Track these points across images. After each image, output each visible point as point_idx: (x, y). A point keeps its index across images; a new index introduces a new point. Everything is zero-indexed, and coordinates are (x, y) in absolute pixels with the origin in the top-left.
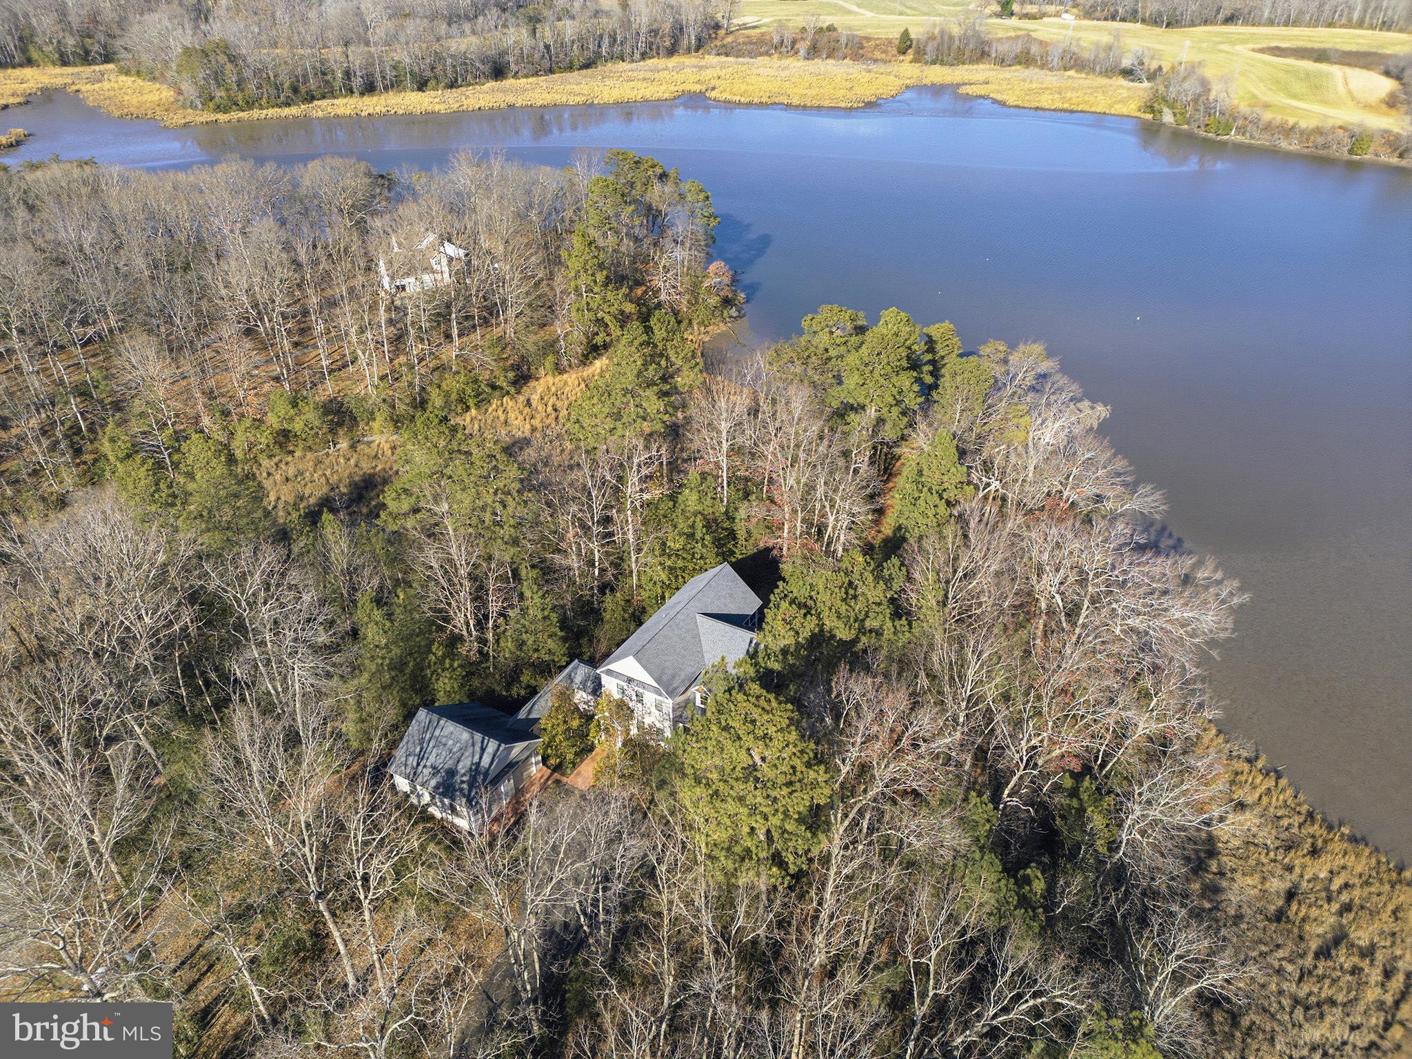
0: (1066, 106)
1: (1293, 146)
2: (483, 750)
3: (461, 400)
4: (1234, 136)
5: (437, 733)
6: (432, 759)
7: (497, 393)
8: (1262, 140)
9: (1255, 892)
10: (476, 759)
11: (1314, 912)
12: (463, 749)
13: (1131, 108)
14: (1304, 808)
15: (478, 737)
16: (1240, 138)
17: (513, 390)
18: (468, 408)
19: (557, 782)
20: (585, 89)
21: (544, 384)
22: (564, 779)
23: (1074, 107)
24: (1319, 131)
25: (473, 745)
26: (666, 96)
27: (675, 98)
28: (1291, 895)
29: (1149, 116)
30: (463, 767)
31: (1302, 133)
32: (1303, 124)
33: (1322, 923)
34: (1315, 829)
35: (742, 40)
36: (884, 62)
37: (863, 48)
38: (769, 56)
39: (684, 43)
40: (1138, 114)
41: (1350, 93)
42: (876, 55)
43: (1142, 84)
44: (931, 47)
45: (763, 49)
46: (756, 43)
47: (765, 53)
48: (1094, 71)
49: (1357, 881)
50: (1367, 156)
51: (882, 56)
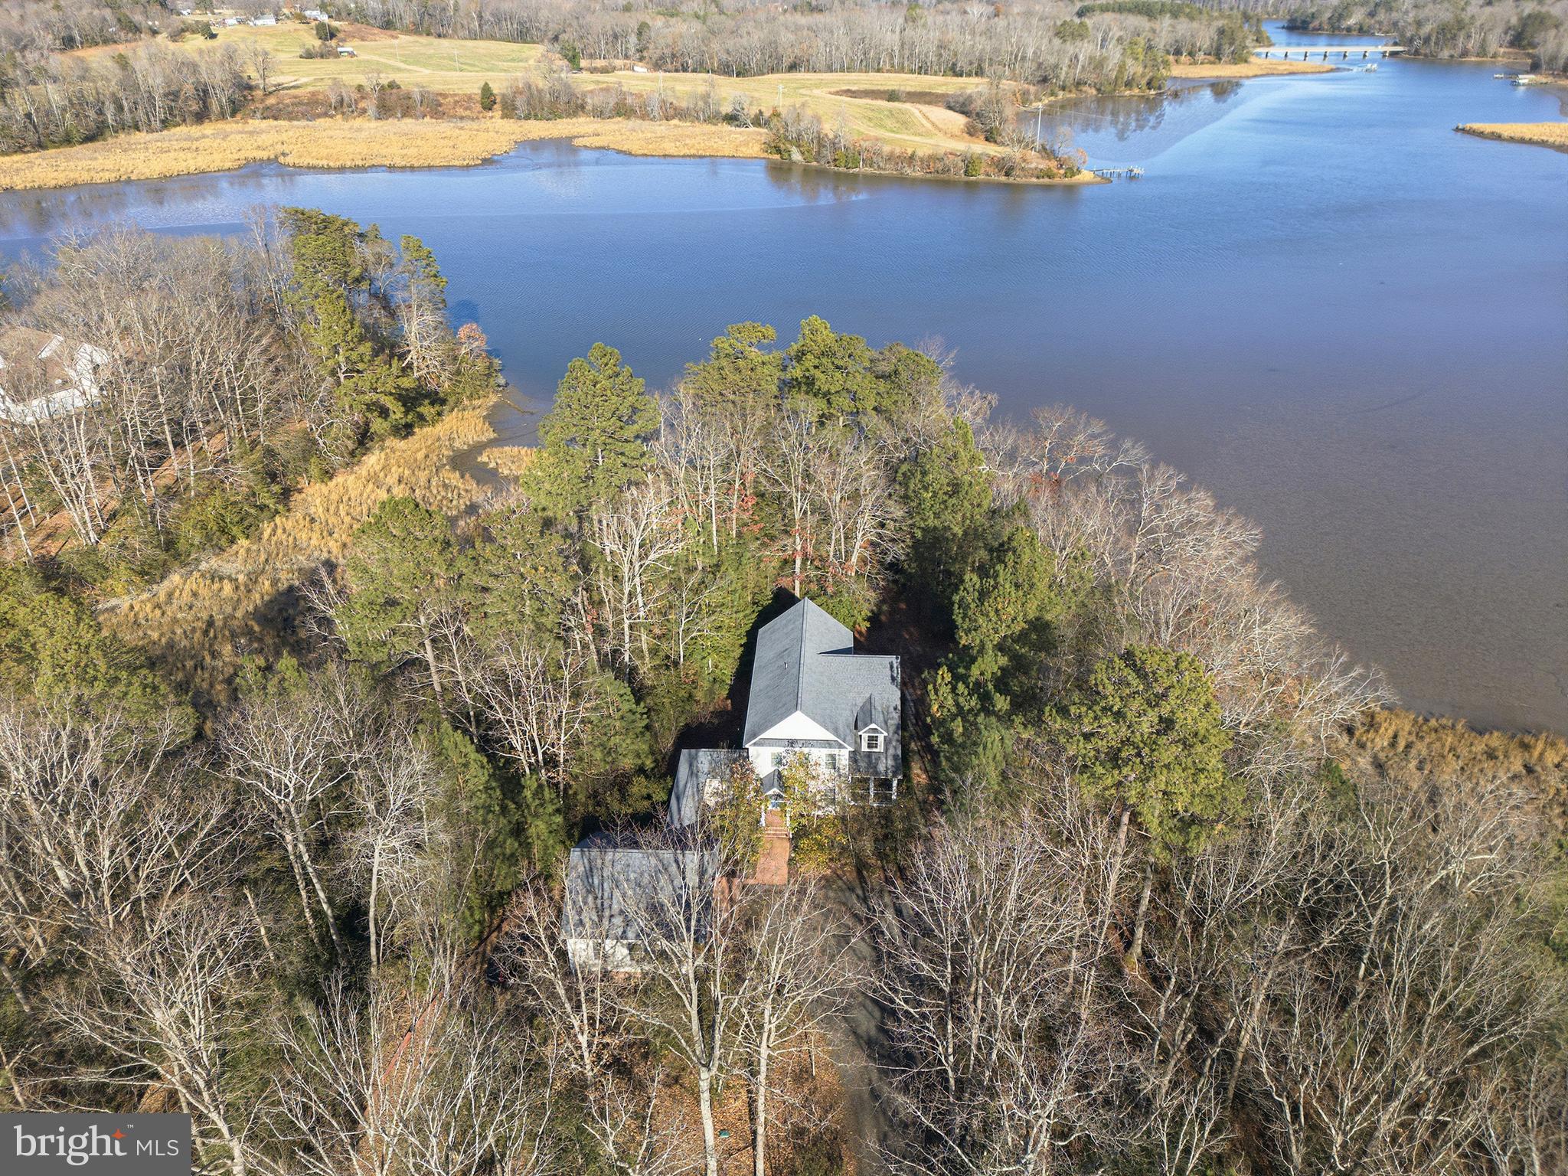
0: (693, 152)
1: (917, 173)
2: (681, 869)
3: (223, 531)
4: (863, 169)
5: (607, 867)
7: (266, 513)
8: (889, 170)
10: (679, 882)
13: (755, 150)
15: (668, 856)
16: (868, 170)
17: (280, 507)
18: (233, 541)
19: (746, 887)
20: (109, 164)
21: (314, 495)
22: (751, 882)
23: (701, 153)
24: (933, 158)
25: (665, 864)
26: (228, 165)
27: (240, 167)
29: (777, 157)
30: (666, 894)
31: (922, 160)
32: (920, 153)
35: (287, 101)
36: (473, 119)
37: (440, 105)
38: (332, 117)
39: (215, 106)
40: (765, 155)
41: (933, 124)
42: (461, 112)
43: (752, 129)
44: (520, 102)
45: (320, 110)
46: (308, 104)
47: (326, 115)
48: (698, 118)
49: (1413, 738)
50: (982, 177)
51: (468, 113)
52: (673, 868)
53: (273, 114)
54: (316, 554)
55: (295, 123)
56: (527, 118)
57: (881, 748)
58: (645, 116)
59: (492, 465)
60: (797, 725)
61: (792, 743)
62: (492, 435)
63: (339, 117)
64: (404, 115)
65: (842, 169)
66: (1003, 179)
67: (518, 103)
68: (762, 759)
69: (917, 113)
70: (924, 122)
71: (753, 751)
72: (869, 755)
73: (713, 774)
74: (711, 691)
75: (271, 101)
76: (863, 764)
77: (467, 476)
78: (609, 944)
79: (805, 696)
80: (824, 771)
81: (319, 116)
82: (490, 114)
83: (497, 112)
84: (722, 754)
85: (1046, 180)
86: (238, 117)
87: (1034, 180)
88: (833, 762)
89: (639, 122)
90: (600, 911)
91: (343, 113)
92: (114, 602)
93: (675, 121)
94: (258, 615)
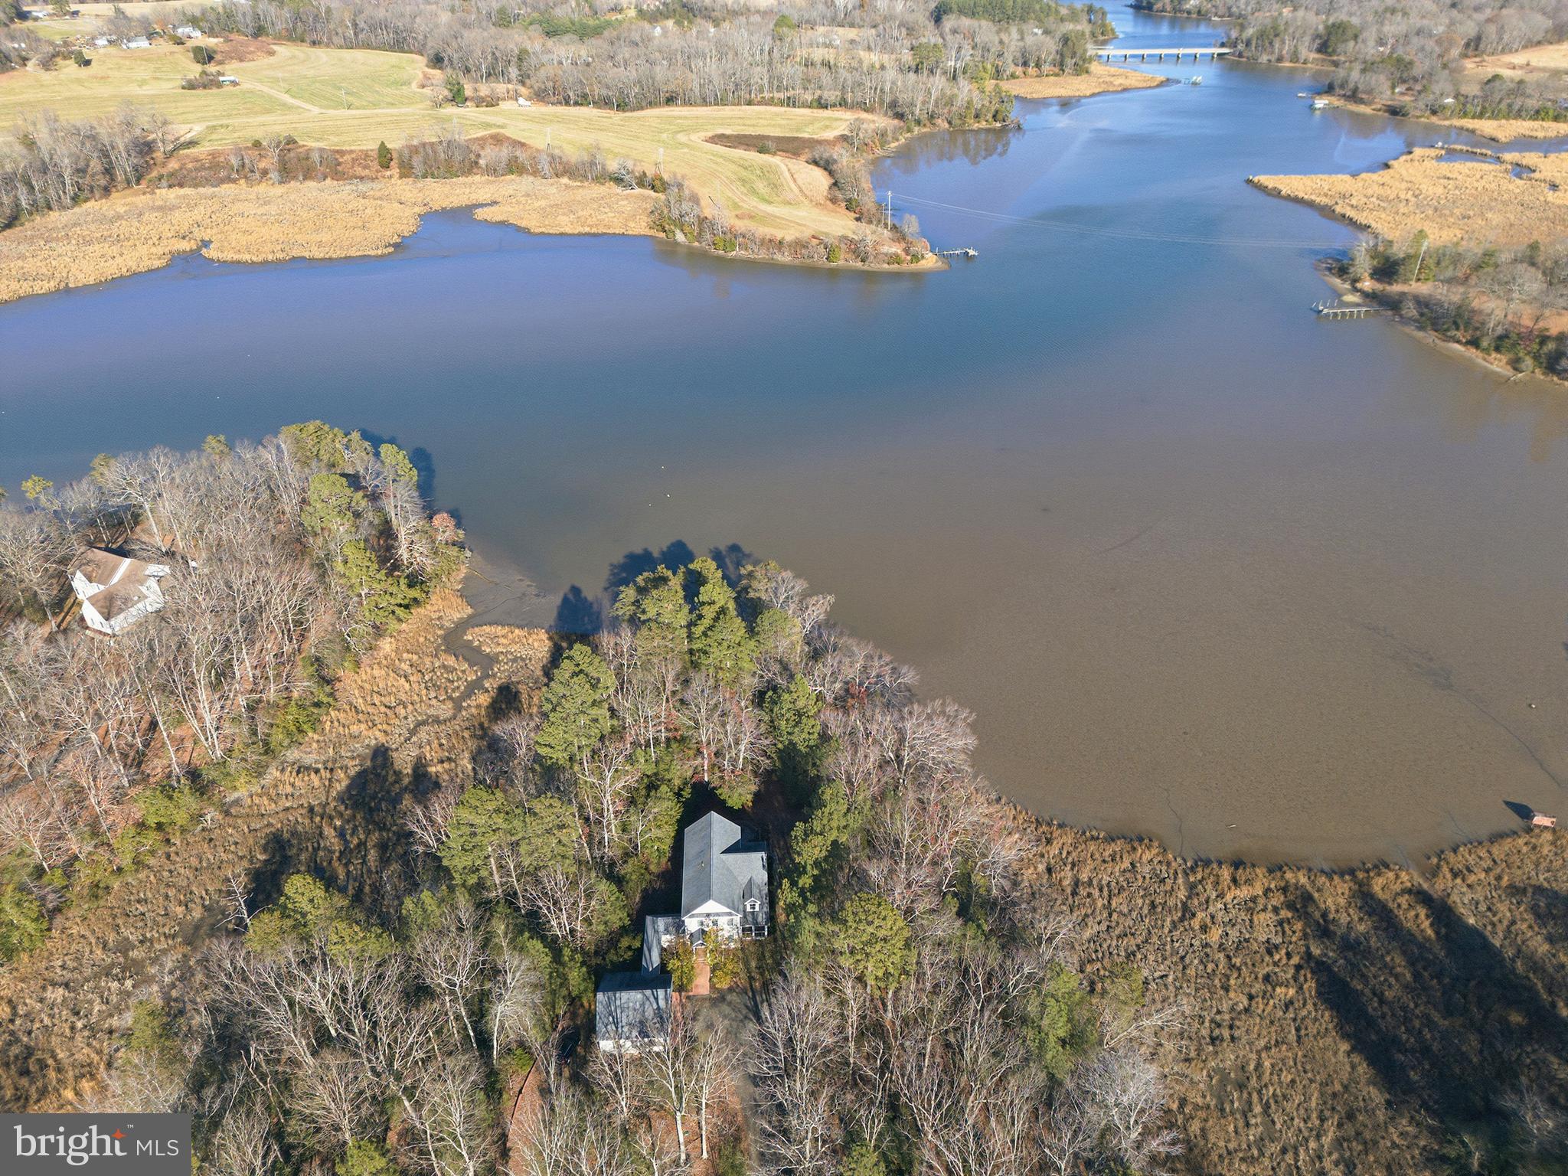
2: (656, 999)
3: (299, 730)
4: (739, 253)
5: (618, 1003)
6: (624, 1021)
7: (323, 709)
9: (1035, 876)
10: (655, 1006)
11: (1063, 874)
12: (643, 1005)
13: (642, 225)
14: (1033, 819)
15: (648, 992)
16: (744, 254)
17: (331, 700)
19: (688, 998)
22: (691, 994)
24: (800, 244)
25: (648, 999)
26: (156, 262)
27: (170, 266)
28: (1049, 870)
29: (663, 235)
30: (649, 1013)
31: (790, 245)
32: (786, 236)
33: (1067, 876)
34: (1044, 828)
35: (190, 166)
36: (373, 179)
37: (339, 164)
38: (234, 181)
39: (120, 177)
40: (652, 233)
41: (801, 190)
42: (359, 171)
43: (638, 191)
44: (417, 161)
45: (223, 174)
46: (210, 168)
47: (229, 180)
48: (586, 177)
49: (1071, 849)
50: (841, 263)
51: (366, 172)
52: (652, 999)
53: (177, 180)
54: (367, 742)
55: (201, 190)
56: (425, 176)
57: (757, 909)
58: (535, 173)
59: (476, 643)
60: (711, 906)
61: (708, 915)
62: (470, 611)
63: (242, 181)
64: (305, 178)
65: (721, 252)
66: (859, 264)
67: (415, 163)
68: (692, 924)
69: (784, 168)
70: (793, 186)
71: (687, 920)
72: (753, 913)
73: (667, 931)
74: (658, 863)
75: (173, 165)
76: (750, 918)
77: (460, 658)
78: (622, 1041)
79: (714, 888)
80: (727, 927)
81: (222, 181)
82: (388, 173)
83: (395, 171)
84: (670, 920)
85: (895, 267)
86: (143, 185)
87: (886, 266)
88: (731, 923)
89: (531, 178)
90: (616, 1024)
91: (246, 177)
92: (236, 795)
93: (565, 180)
94: (341, 798)
